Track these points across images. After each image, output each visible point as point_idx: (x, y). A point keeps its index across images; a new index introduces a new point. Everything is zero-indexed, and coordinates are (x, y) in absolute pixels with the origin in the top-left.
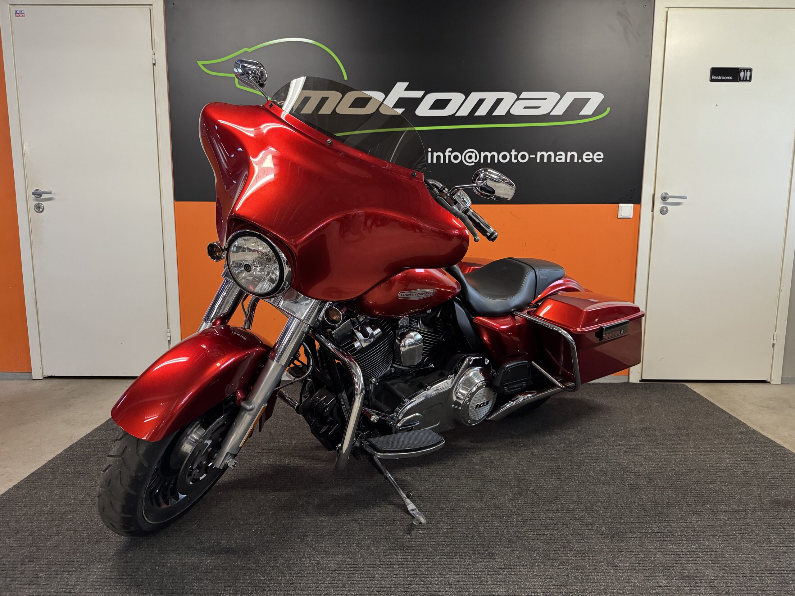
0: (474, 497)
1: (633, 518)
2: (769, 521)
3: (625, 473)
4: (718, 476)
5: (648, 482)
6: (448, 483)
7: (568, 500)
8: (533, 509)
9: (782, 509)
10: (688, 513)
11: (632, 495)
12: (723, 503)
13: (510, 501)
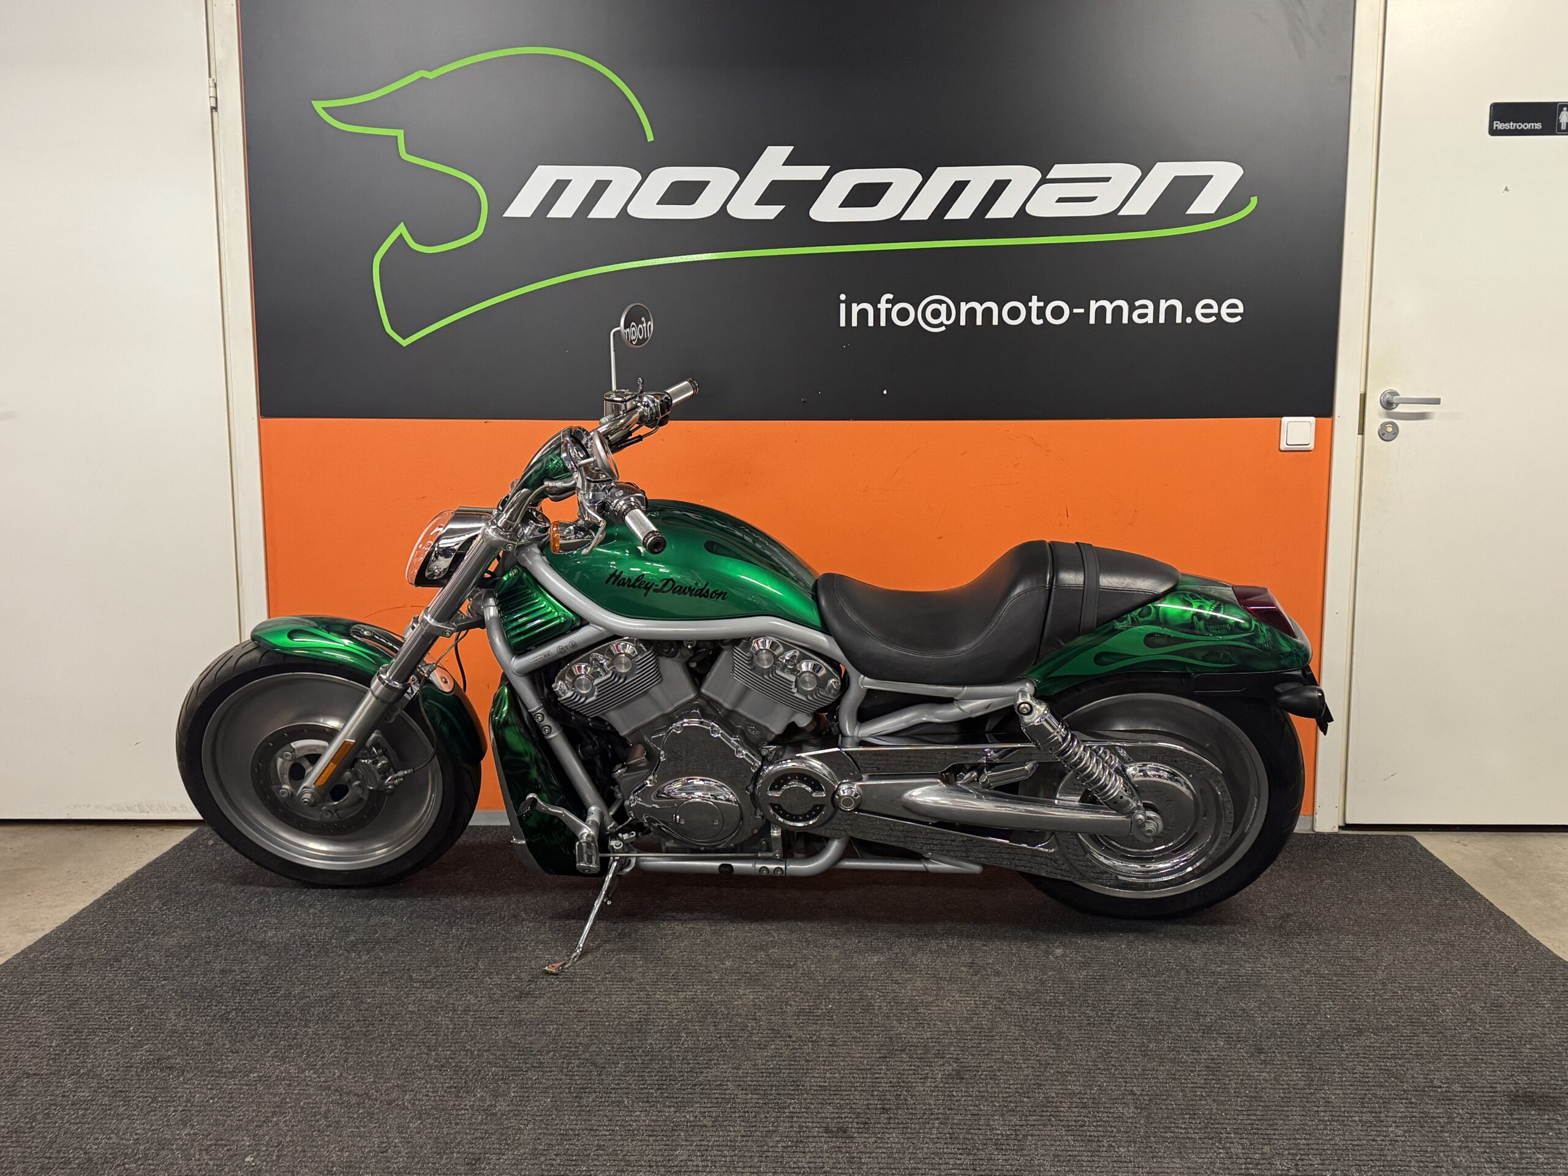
0: (858, 1082)
1: (1196, 1128)
2: (1494, 1137)
3: (1206, 1035)
4: (1416, 1042)
5: (1252, 1055)
6: (808, 1054)
7: (1062, 1091)
8: (982, 1106)
9: (1533, 1112)
10: (1319, 1120)
11: (1207, 1081)
12: (1407, 1099)
13: (933, 1091)
